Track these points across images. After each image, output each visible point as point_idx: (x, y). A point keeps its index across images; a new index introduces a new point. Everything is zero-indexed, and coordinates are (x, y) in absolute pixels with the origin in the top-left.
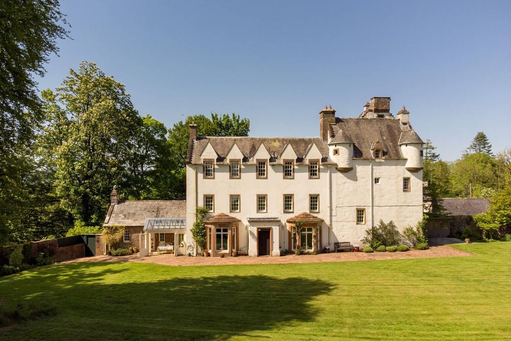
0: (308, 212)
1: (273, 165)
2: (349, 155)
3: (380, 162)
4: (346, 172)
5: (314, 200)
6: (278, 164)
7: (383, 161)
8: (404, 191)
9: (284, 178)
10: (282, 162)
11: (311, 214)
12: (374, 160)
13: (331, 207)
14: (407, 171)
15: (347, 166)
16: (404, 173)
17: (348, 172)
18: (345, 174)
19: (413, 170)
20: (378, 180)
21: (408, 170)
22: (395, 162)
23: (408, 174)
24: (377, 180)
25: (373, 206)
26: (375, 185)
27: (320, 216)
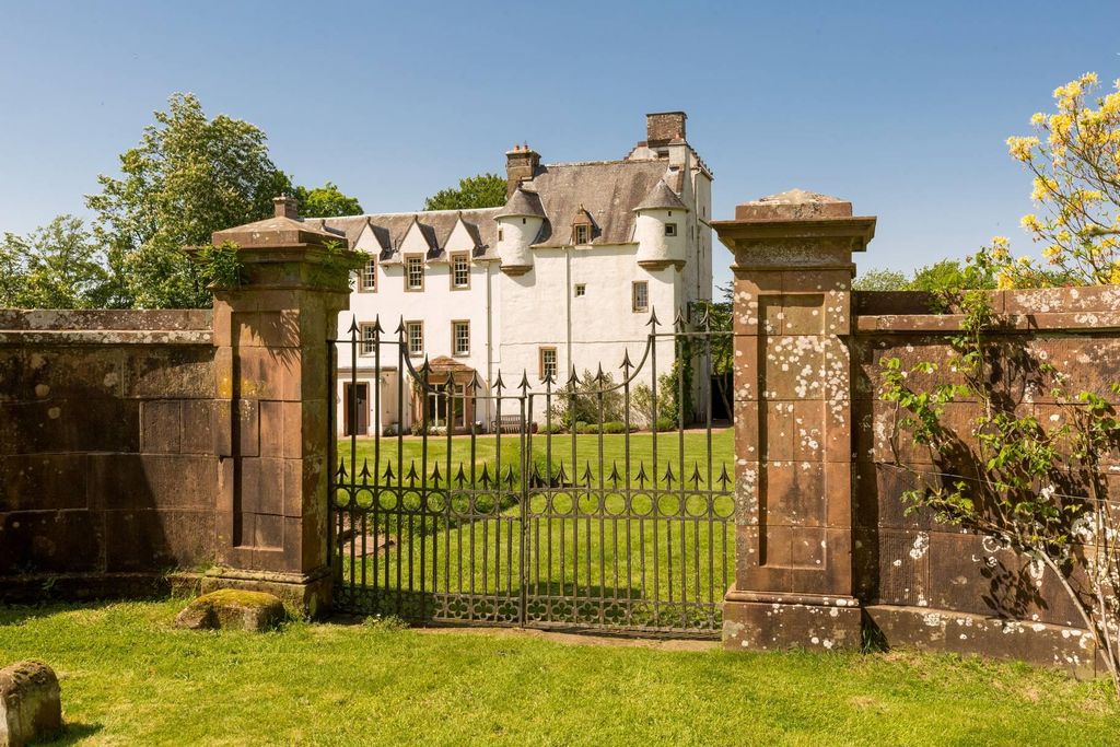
0: (449, 354)
1: (386, 266)
2: (522, 239)
3: (584, 251)
4: (519, 275)
5: (461, 331)
6: (396, 264)
7: (591, 248)
8: (635, 309)
9: (407, 289)
10: (402, 260)
11: (454, 359)
12: (573, 247)
13: (489, 345)
14: (640, 268)
15: (517, 263)
16: (634, 271)
17: (523, 274)
18: (518, 277)
19: (654, 266)
20: (583, 288)
21: (643, 266)
22: (615, 249)
23: (642, 275)
24: (581, 290)
25: (569, 343)
26: (576, 301)
27: (470, 363)
